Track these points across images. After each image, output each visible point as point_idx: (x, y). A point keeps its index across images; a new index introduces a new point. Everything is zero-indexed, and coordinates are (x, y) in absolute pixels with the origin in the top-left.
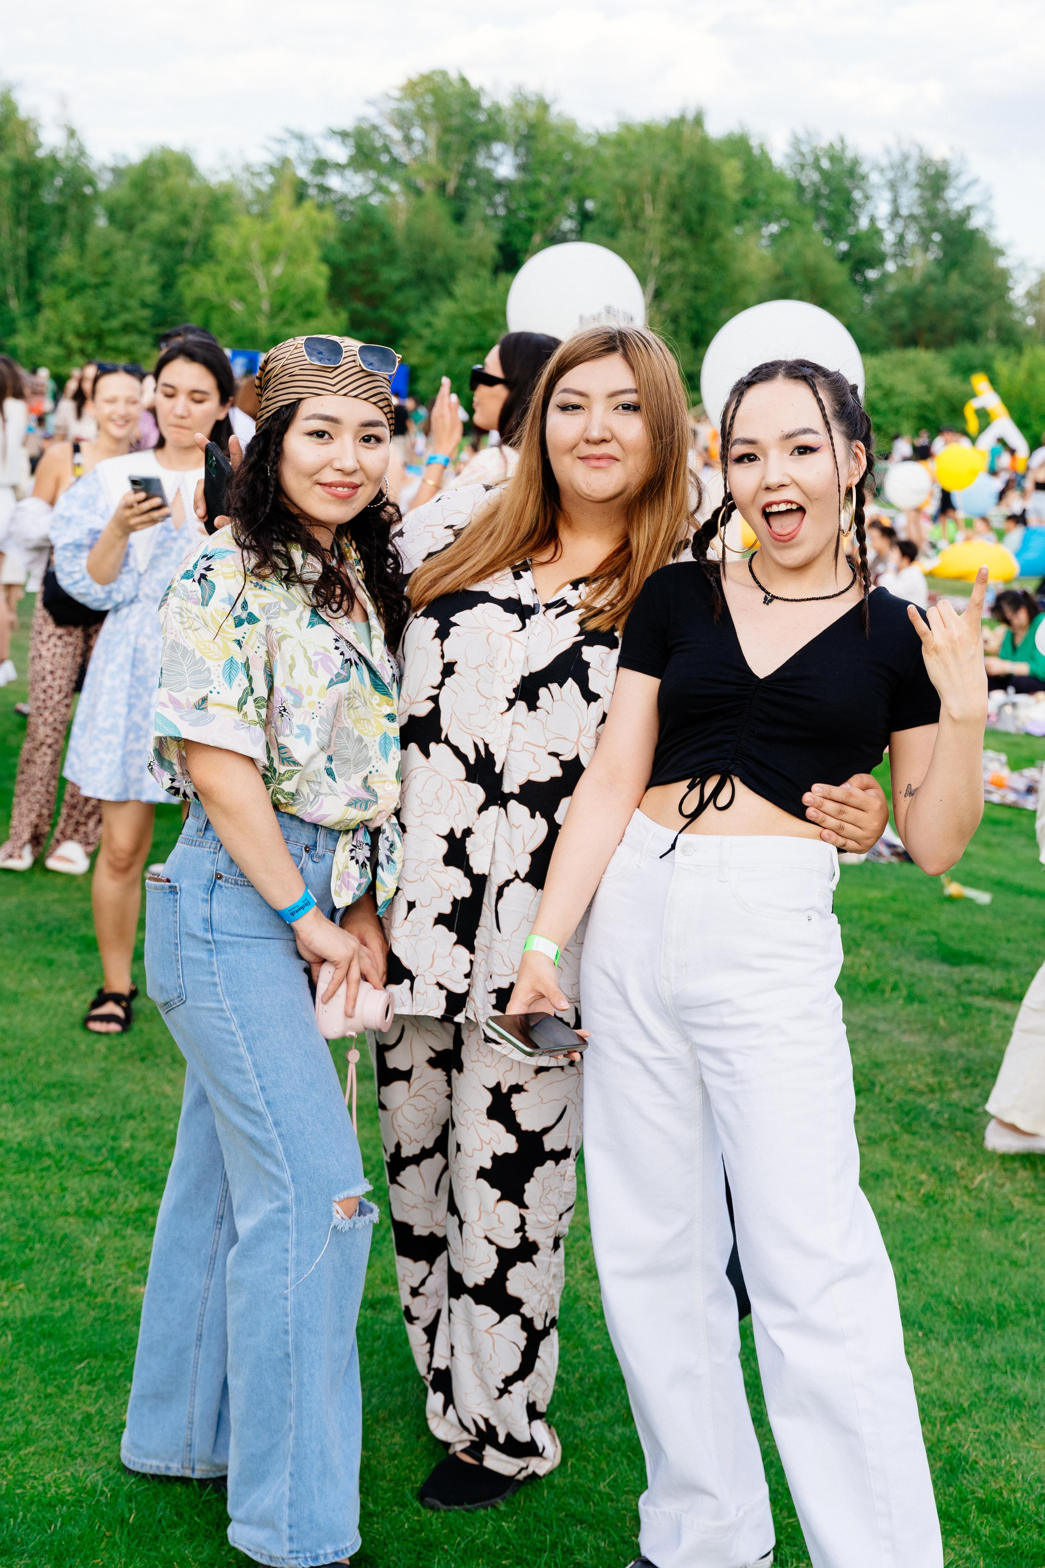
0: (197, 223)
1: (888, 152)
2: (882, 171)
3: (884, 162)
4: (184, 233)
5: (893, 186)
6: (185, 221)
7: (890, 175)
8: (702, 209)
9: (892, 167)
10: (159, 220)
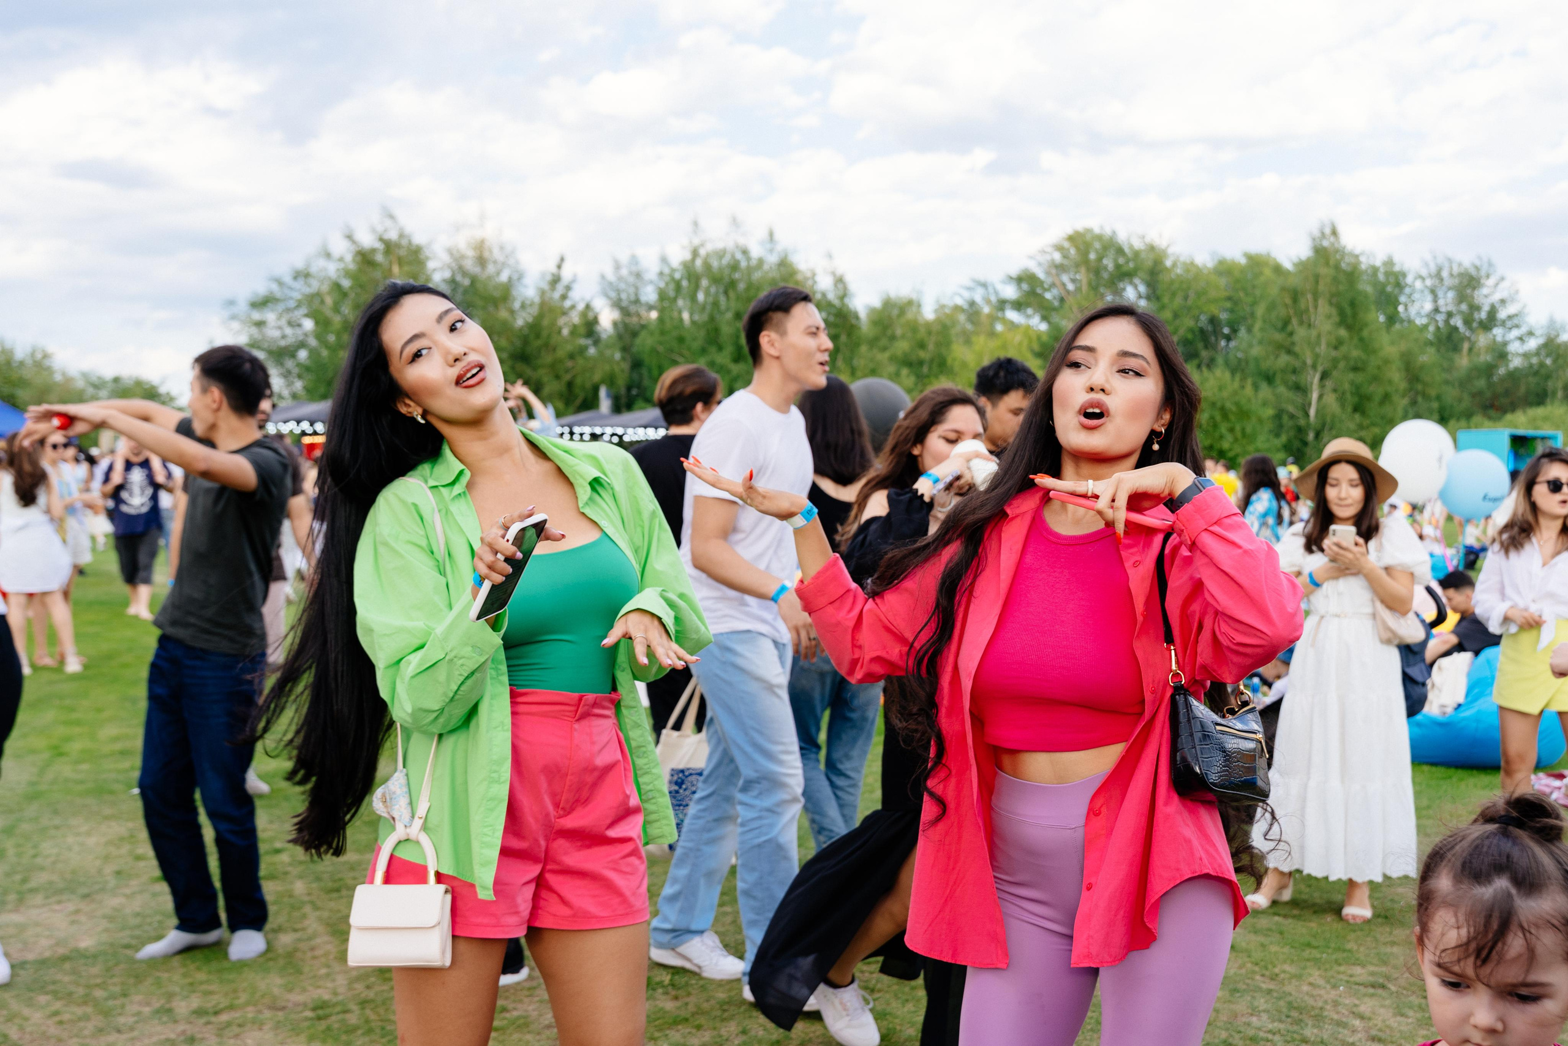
0: (931, 346)
1: (1427, 265)
2: (1423, 279)
3: (1424, 272)
4: (922, 354)
5: (1433, 292)
6: (922, 345)
7: (1429, 282)
8: (1353, 304)
9: (1430, 276)
10: (902, 346)
